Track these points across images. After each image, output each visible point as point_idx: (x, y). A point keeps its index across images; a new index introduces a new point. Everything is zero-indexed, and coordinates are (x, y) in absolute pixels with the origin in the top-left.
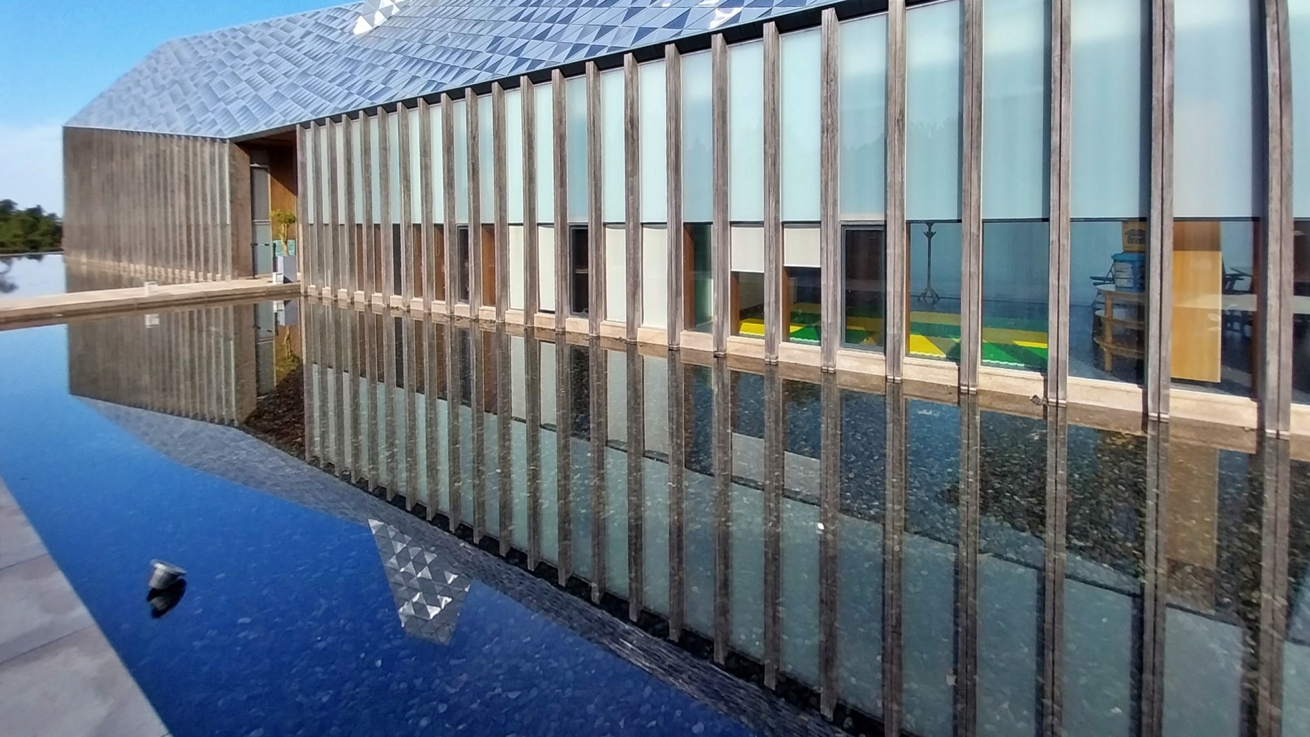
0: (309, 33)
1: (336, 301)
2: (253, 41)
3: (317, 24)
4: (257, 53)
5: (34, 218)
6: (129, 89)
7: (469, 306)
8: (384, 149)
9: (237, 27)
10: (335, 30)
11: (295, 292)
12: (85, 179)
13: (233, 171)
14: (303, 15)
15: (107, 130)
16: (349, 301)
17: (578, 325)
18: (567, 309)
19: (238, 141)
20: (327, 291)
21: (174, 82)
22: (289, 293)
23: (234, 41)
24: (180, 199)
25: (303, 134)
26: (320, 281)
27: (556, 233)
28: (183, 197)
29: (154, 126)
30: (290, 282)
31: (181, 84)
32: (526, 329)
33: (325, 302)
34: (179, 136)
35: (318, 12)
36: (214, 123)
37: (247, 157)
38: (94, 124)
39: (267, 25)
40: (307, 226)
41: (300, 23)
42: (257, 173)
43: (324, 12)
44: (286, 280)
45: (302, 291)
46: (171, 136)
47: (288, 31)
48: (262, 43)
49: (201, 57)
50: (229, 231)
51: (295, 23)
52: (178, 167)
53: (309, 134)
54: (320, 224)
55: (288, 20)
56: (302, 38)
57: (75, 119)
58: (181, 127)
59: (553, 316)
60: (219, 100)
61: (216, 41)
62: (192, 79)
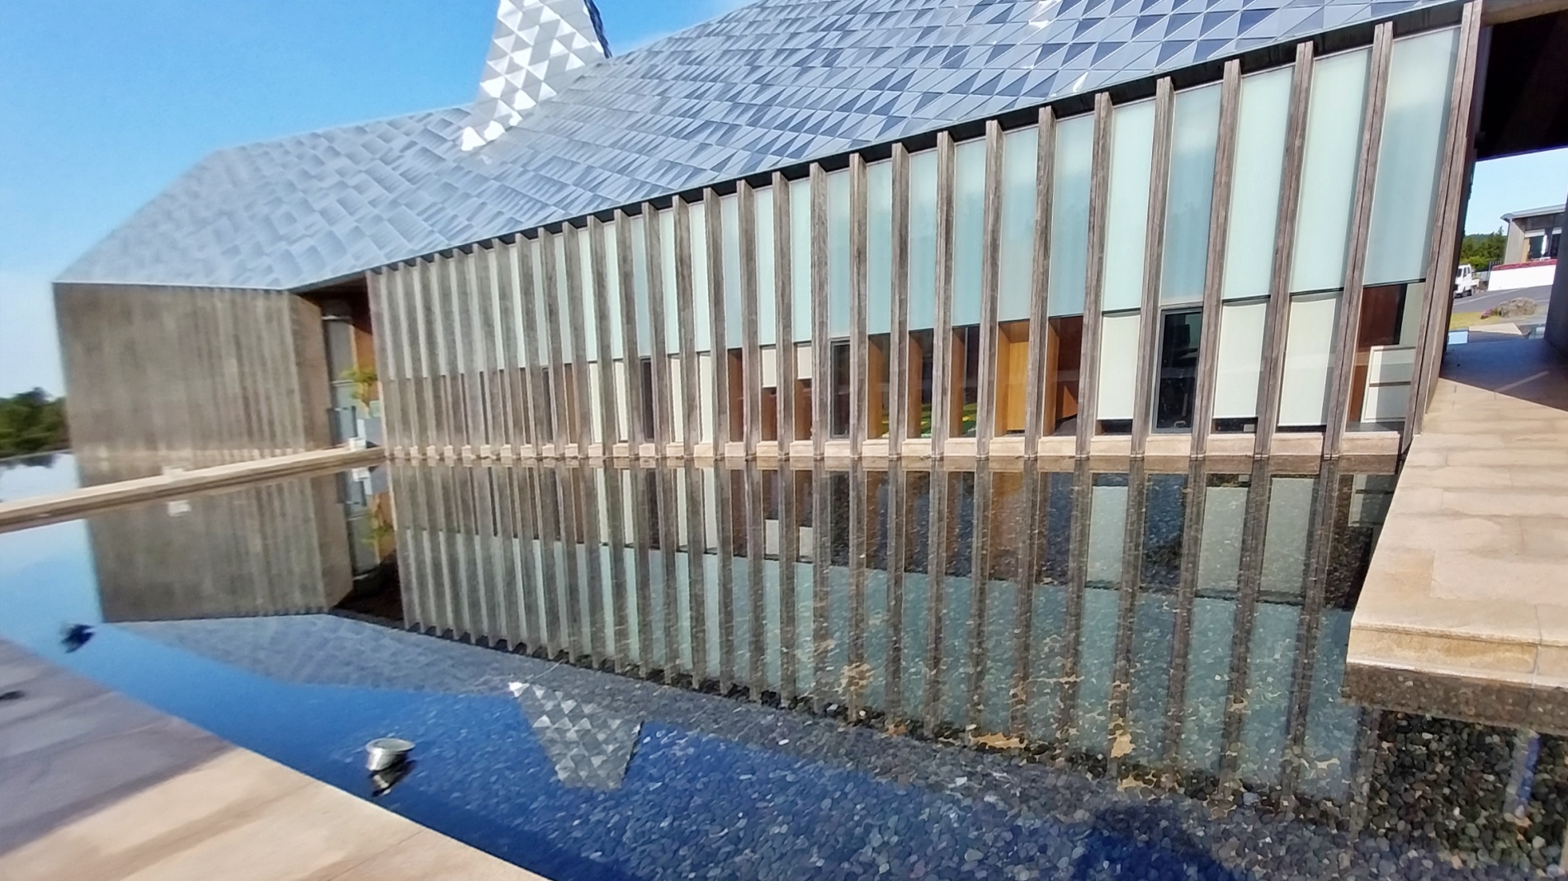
0: (412, 144)
1: (425, 460)
2: (337, 154)
3: (426, 132)
4: (341, 173)
5: (31, 406)
6: (154, 225)
7: (553, 446)
8: (464, 294)
9: (320, 131)
10: (444, 140)
11: (380, 457)
12: (92, 349)
13: (297, 328)
14: (411, 118)
15: (118, 285)
16: (438, 457)
17: (647, 450)
18: (640, 436)
19: (300, 291)
20: (414, 451)
21: (221, 213)
22: (372, 459)
23: (313, 152)
24: (231, 367)
25: (376, 281)
26: (406, 441)
27: (625, 366)
28: (234, 362)
29: (188, 276)
30: (374, 446)
31: (230, 215)
32: (604, 461)
33: (415, 463)
34: (222, 289)
35: (430, 114)
36: (270, 270)
37: (316, 308)
38: (99, 277)
39: (361, 130)
40: (387, 384)
41: (403, 130)
42: (333, 327)
43: (438, 113)
44: (369, 445)
45: (387, 454)
46: (211, 289)
47: (387, 141)
48: (350, 157)
49: (264, 177)
50: (297, 398)
51: (397, 128)
52: (225, 326)
53: (383, 280)
54: (402, 381)
55: (391, 124)
56: (403, 150)
57: (69, 270)
58: (224, 278)
59: (626, 445)
60: (281, 238)
61: (287, 153)
62: (248, 207)
